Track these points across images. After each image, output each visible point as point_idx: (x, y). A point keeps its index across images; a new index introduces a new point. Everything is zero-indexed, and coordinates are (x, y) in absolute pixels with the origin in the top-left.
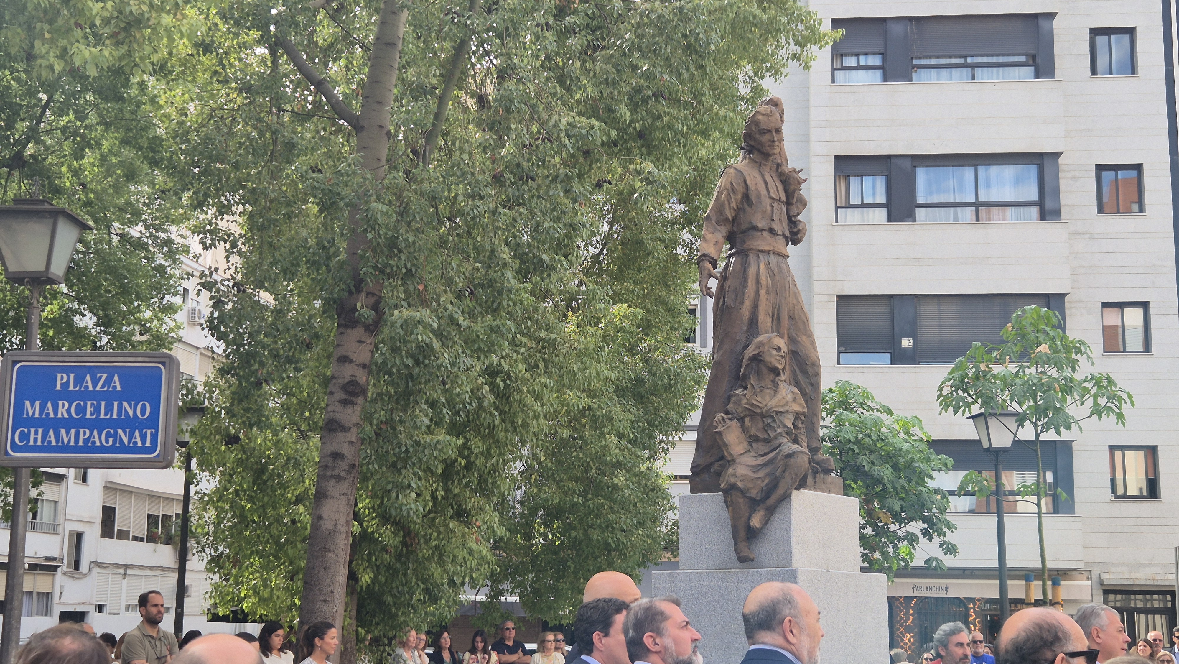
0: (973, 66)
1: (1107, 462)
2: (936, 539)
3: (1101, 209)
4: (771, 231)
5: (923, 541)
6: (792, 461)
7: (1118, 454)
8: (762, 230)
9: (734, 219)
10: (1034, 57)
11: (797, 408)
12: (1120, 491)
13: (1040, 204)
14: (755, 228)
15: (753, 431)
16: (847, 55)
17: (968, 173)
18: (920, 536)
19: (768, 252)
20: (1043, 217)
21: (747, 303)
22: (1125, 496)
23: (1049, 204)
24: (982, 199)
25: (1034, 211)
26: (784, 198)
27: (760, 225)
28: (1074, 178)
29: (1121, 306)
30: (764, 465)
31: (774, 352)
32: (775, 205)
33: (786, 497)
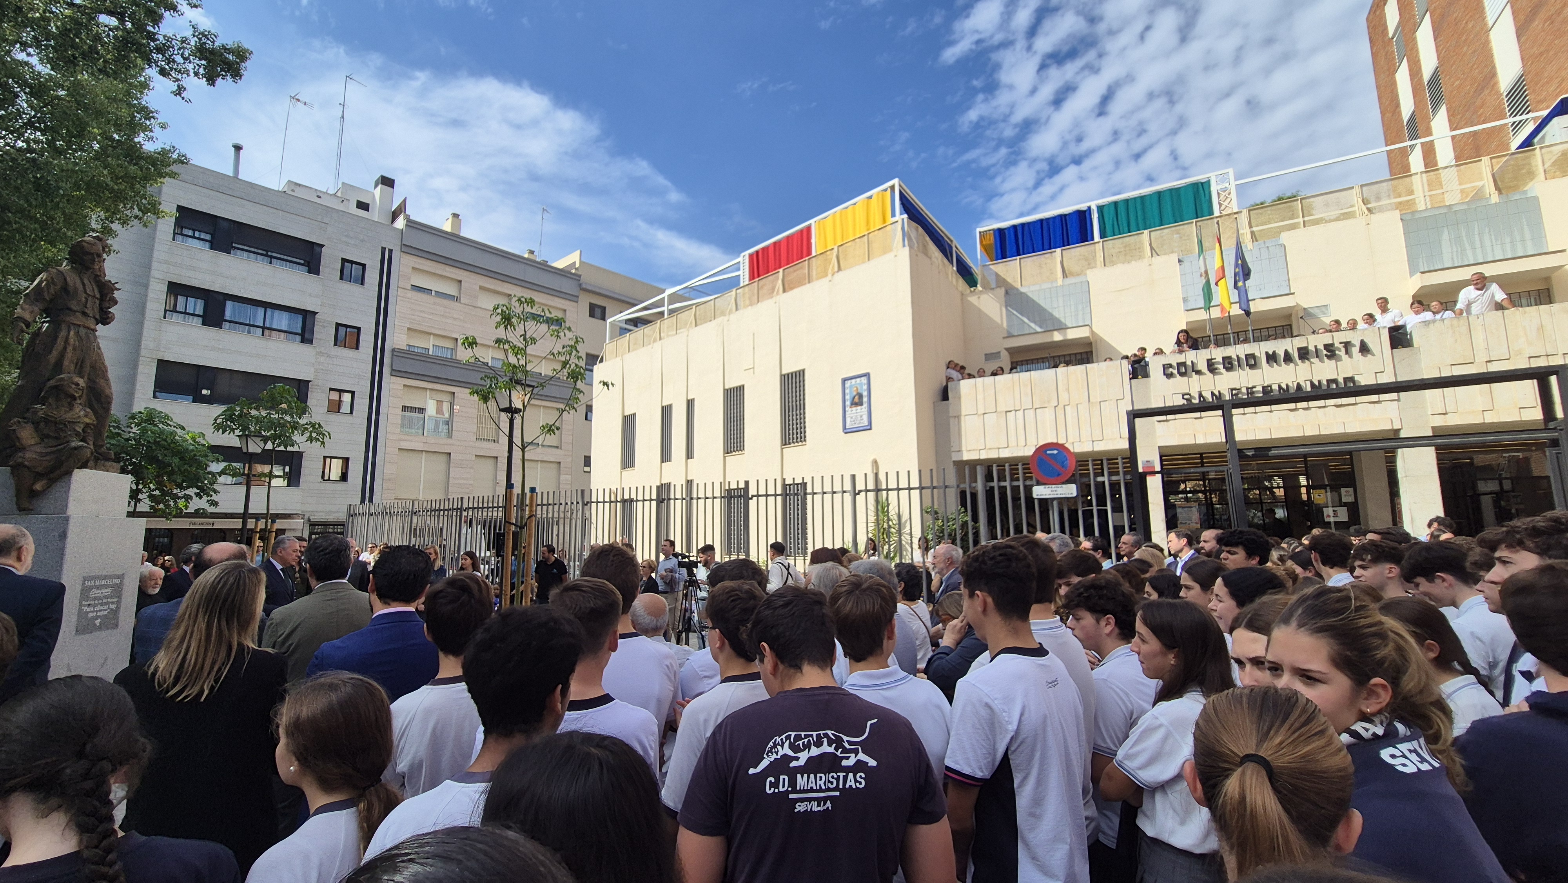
0: (271, 257)
1: (322, 463)
2: (205, 498)
3: (335, 344)
4: (84, 314)
5: (196, 499)
6: (76, 452)
7: (328, 460)
8: (75, 311)
9: (51, 301)
10: (309, 263)
11: (87, 420)
12: (326, 477)
13: (302, 335)
14: (70, 309)
15: (46, 432)
16: (186, 228)
17: (261, 311)
18: (194, 496)
19: (79, 326)
20: (303, 341)
21: (55, 353)
22: (329, 480)
23: (307, 336)
24: (267, 325)
25: (298, 338)
26: (98, 296)
27: (74, 308)
28: (324, 327)
29: (341, 391)
30: (52, 453)
31: (73, 386)
32: (90, 298)
33: (69, 473)
